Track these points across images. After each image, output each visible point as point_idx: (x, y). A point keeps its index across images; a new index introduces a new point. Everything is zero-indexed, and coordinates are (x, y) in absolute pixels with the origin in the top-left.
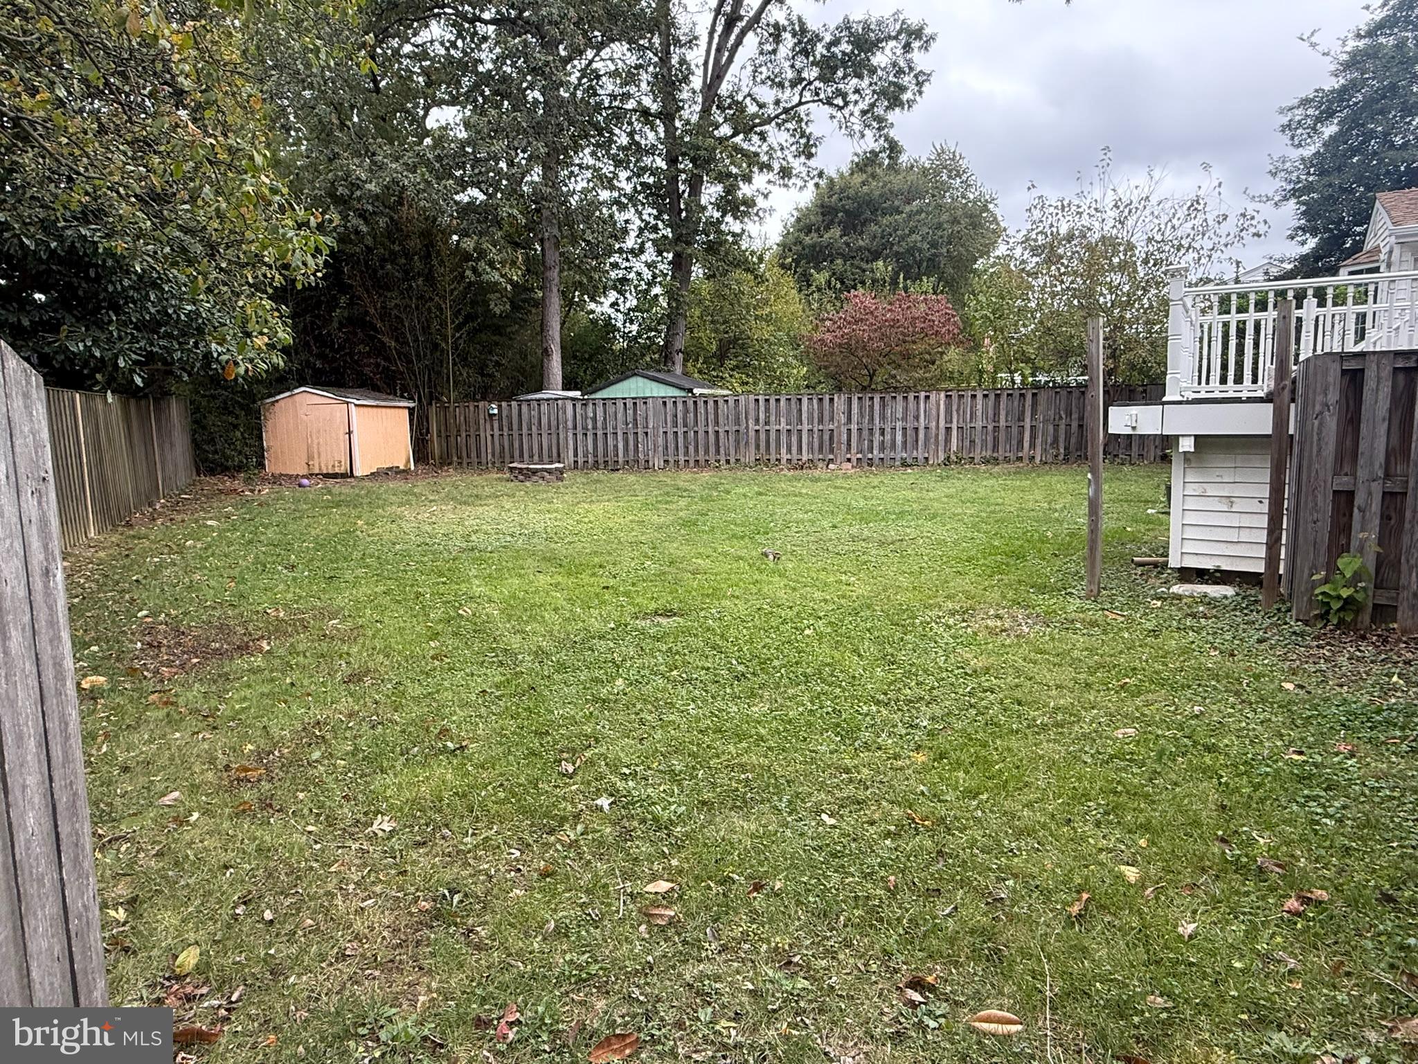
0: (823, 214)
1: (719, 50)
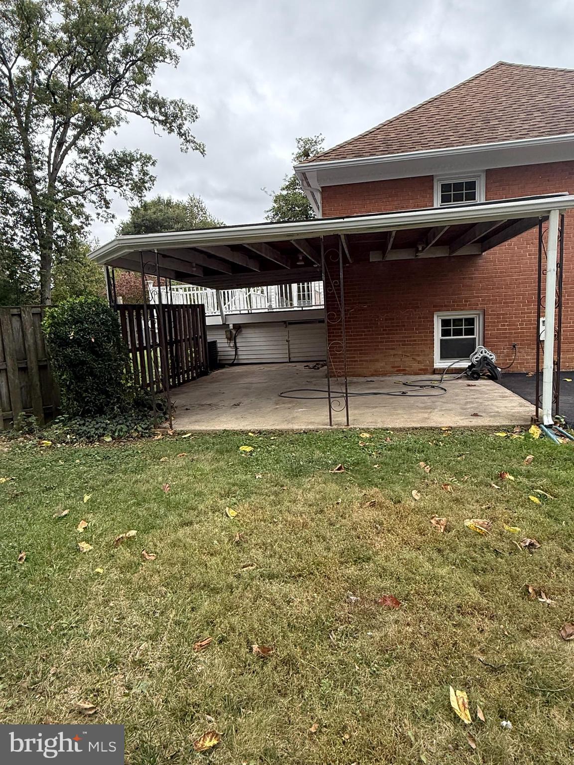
0: (135, 227)
1: (56, 156)
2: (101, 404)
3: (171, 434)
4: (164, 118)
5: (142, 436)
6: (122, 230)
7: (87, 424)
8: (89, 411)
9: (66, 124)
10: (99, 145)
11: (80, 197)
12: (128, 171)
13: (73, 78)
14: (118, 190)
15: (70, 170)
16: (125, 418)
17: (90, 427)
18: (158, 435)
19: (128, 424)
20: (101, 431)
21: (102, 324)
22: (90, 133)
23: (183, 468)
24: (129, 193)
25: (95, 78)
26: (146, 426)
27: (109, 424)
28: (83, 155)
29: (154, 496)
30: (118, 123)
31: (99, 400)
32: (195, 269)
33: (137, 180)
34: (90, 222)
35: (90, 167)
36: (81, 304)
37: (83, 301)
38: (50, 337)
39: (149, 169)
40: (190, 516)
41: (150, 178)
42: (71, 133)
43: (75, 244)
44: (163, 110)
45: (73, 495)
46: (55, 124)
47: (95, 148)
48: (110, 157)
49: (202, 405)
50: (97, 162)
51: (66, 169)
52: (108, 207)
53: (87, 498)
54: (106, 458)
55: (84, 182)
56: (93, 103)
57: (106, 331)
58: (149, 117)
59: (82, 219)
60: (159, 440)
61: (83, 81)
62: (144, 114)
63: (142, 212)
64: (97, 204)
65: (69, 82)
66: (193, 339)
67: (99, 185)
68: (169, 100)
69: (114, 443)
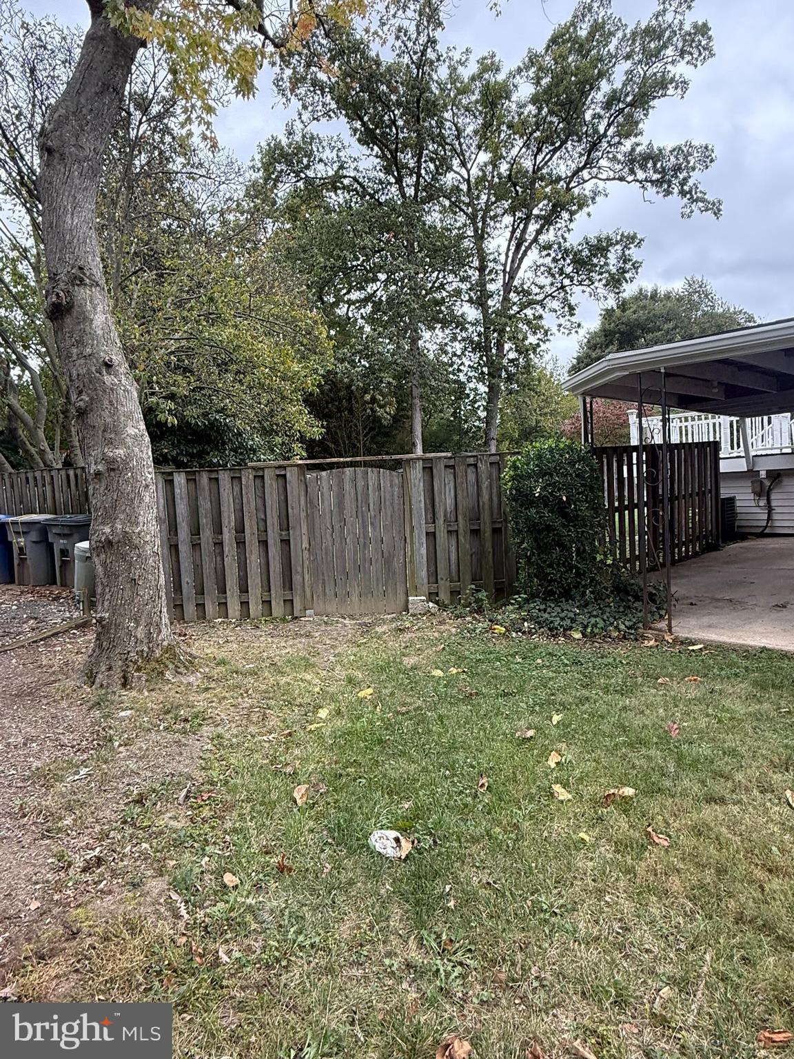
0: (605, 336)
1: (513, 261)
2: (569, 585)
3: (670, 641)
4: (659, 176)
5: (624, 637)
6: (588, 342)
7: (549, 610)
8: (552, 593)
9: (527, 219)
10: (566, 235)
11: (538, 307)
12: (603, 261)
13: (540, 158)
14: (588, 289)
15: (530, 274)
16: (600, 609)
17: (554, 614)
18: (650, 639)
19: (605, 617)
20: (568, 622)
21: (577, 476)
22: (556, 222)
23: (699, 701)
24: (602, 291)
25: (566, 148)
26: (631, 623)
27: (579, 614)
28: (544, 253)
29: (655, 740)
30: (593, 199)
31: (566, 579)
32: (716, 390)
33: (614, 270)
34: (549, 337)
35: (553, 266)
36: (551, 450)
37: (554, 445)
38: (511, 493)
39: (633, 252)
40: (721, 788)
41: (633, 265)
42: (533, 227)
43: (528, 367)
44: (659, 165)
45: (537, 708)
46: (514, 221)
47: (561, 240)
48: (580, 248)
49: (718, 600)
50: (563, 257)
51: (524, 275)
52: (572, 315)
53: (556, 718)
54: (576, 663)
55: (544, 286)
56: (562, 183)
57: (582, 485)
58: (637, 181)
59: (539, 336)
60: (651, 647)
61: (551, 159)
62: (630, 178)
63: (618, 312)
64: (559, 313)
65: (534, 165)
66: (698, 494)
67: (563, 287)
68: (669, 149)
69: (585, 643)
